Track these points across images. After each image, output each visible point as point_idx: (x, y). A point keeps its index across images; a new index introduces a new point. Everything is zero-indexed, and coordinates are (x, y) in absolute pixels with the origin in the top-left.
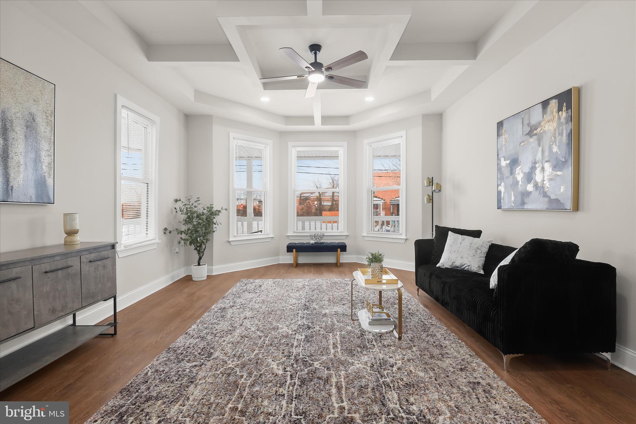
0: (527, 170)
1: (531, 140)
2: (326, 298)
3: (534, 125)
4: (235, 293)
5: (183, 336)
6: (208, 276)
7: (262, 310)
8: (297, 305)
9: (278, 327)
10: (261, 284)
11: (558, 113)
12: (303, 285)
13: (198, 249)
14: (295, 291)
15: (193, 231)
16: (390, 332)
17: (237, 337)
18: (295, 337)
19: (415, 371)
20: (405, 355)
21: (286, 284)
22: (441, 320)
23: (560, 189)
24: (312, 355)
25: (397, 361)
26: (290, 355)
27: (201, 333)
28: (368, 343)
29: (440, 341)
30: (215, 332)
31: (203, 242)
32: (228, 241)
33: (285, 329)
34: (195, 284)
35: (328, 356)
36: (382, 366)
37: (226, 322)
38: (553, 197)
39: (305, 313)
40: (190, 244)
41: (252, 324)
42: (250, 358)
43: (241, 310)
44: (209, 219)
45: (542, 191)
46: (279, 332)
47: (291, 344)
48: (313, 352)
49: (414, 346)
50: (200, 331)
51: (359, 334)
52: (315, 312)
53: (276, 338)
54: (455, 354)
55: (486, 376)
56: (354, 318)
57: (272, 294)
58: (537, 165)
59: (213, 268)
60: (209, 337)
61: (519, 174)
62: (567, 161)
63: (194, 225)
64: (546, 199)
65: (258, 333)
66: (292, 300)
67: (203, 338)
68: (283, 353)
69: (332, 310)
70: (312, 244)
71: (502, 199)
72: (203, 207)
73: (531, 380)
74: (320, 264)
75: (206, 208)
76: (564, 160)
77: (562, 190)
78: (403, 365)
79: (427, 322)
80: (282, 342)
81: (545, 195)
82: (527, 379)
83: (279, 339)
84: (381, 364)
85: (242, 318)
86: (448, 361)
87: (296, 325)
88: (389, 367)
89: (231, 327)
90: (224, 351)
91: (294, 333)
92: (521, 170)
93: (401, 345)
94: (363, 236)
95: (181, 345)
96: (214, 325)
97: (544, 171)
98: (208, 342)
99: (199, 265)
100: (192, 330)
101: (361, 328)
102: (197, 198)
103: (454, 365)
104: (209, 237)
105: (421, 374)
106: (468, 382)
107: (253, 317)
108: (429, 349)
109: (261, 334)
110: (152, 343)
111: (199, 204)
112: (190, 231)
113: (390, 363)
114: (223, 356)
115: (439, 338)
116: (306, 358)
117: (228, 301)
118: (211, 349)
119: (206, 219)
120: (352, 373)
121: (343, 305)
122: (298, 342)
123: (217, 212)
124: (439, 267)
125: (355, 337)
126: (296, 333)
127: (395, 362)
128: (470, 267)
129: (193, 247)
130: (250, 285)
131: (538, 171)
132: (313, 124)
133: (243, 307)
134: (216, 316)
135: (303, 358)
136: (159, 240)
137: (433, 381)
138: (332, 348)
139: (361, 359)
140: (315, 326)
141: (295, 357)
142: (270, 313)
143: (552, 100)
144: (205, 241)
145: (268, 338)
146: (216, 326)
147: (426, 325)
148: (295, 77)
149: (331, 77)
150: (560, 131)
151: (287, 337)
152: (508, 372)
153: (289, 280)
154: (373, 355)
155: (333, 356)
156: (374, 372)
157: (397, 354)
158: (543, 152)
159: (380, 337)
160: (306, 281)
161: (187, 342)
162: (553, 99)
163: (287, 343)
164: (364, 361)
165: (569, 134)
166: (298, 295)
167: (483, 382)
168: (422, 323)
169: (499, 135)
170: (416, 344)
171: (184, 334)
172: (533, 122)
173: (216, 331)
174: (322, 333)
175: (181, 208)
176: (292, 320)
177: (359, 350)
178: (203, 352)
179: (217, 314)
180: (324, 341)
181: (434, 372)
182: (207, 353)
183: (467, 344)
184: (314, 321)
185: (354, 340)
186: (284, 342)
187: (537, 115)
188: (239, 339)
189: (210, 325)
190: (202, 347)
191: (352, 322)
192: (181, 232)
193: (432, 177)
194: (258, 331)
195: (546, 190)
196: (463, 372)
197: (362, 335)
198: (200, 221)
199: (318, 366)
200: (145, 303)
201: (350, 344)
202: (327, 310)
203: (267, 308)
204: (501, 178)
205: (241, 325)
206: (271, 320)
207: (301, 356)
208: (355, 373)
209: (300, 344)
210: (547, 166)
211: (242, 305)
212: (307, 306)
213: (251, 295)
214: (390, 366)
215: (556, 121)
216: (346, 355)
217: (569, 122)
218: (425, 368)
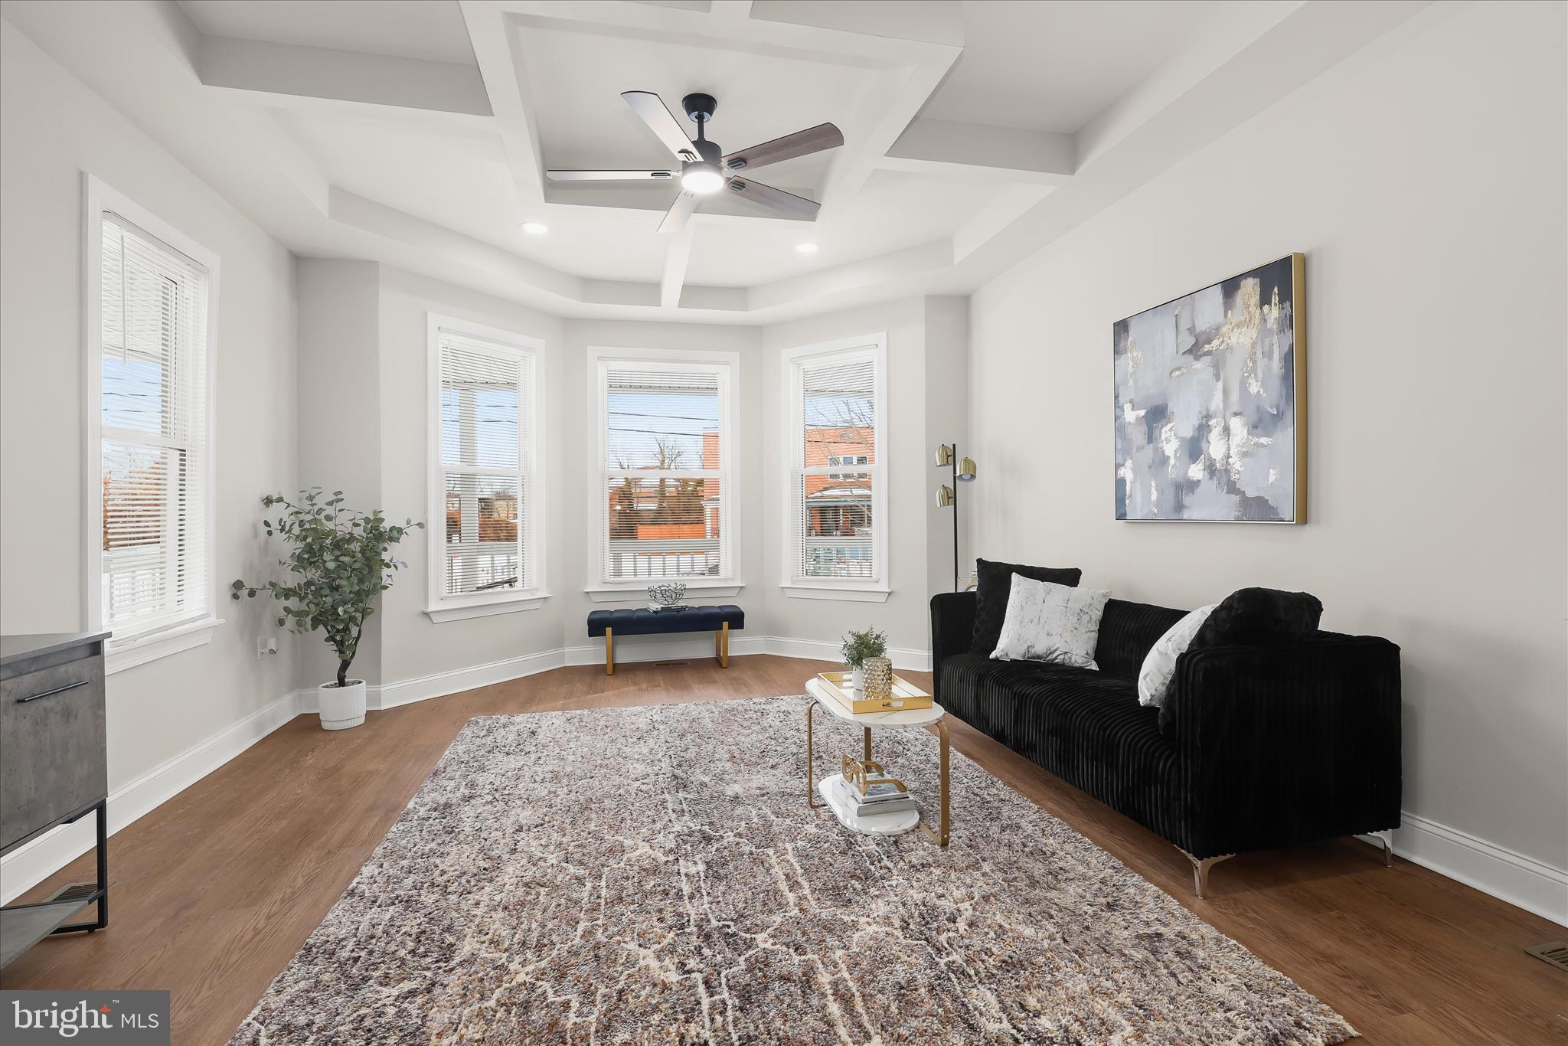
0: (1188, 432)
1: (1198, 365)
2: (722, 753)
3: (1204, 333)
4: (466, 758)
5: (343, 904)
6: (370, 714)
7: (559, 801)
8: (653, 778)
9: (622, 846)
10: (533, 727)
11: (1261, 308)
12: (650, 721)
13: (338, 638)
14: (635, 740)
15: (322, 588)
16: (913, 831)
17: (512, 888)
18: (679, 870)
19: (1010, 924)
20: (972, 886)
21: (602, 723)
22: (1016, 786)
23: (1268, 474)
24: (742, 916)
25: (959, 905)
26: (683, 924)
27: (396, 886)
28: (872, 864)
29: (1035, 841)
30: (441, 880)
31: (352, 619)
32: (425, 613)
33: (644, 849)
34: (335, 739)
35: (786, 911)
36: (928, 923)
37: (465, 846)
38: (1250, 493)
39: (683, 799)
40: (314, 627)
41: (543, 843)
42: (573, 946)
43: (500, 805)
44: (368, 554)
45: (1225, 479)
46: (629, 860)
47: (674, 891)
48: (741, 905)
49: (984, 860)
50: (394, 883)
51: (843, 844)
52: (706, 793)
53: (627, 878)
54: (1081, 869)
55: (1168, 916)
56: (813, 800)
57: (574, 754)
58: (1212, 422)
59: (382, 689)
60: (428, 898)
61: (1168, 441)
62: (1283, 414)
63: (326, 569)
64: (1236, 498)
65: (572, 869)
66: (635, 765)
67: (408, 903)
68: (661, 920)
69: (750, 785)
70: (654, 612)
71: (1127, 496)
72: (352, 520)
73: (1257, 913)
74: (673, 664)
75: (362, 523)
76: (1275, 413)
77: (1272, 478)
78: (978, 913)
79: (989, 794)
80: (648, 887)
81: (1232, 488)
82: (1250, 911)
83: (635, 880)
84: (924, 919)
85: (509, 831)
86: (1072, 889)
87: (671, 836)
88: (946, 922)
89: (484, 860)
90: (488, 933)
91: (671, 858)
92: (1173, 432)
93: (953, 861)
94: (782, 588)
95: (344, 931)
96: (432, 860)
97: (1229, 435)
98: (430, 913)
99: (342, 683)
100: (366, 881)
101: (840, 826)
102: (336, 494)
103: (1089, 896)
104: (370, 603)
105: (1029, 931)
106: (1137, 937)
107: (542, 825)
108: (1020, 864)
109: (581, 872)
110: (242, 937)
111: (340, 511)
112: (313, 588)
113: (945, 913)
114: (490, 950)
115: (1029, 832)
116: (729, 927)
117: (452, 783)
118: (447, 934)
119: (363, 551)
120: (863, 951)
121: (773, 767)
122: (692, 882)
123: (395, 534)
124: (996, 660)
125: (835, 851)
126: (677, 859)
127: (955, 906)
128: (1069, 655)
129: (322, 632)
130: (502, 732)
131: (1215, 436)
132: (657, 302)
133: (502, 797)
134: (429, 832)
135: (722, 928)
136: (218, 618)
137: (1059, 944)
138: (787, 890)
139: (871, 910)
140: (721, 832)
141: (700, 927)
142: (585, 808)
143: (1246, 278)
144: (359, 615)
145: (604, 879)
146: (438, 861)
147: (989, 802)
148: (647, 175)
149: (738, 185)
150: (1266, 349)
151: (655, 871)
152: (1205, 899)
153: (608, 710)
154: (896, 896)
155: (796, 911)
156: (915, 942)
157: (952, 887)
158: (1226, 393)
159: (897, 846)
160: (654, 711)
161: (360, 919)
162: (1250, 277)
163: (662, 888)
164: (880, 913)
165: (1286, 355)
166: (645, 751)
167: (1169, 933)
168: (978, 799)
169: (1117, 352)
170: (986, 854)
171: (344, 895)
172: (1203, 324)
173: (445, 877)
174: (747, 849)
175: (285, 522)
176: (654, 821)
177: (858, 886)
178: (424, 945)
179: (431, 825)
180: (759, 870)
181: (1053, 920)
182: (436, 949)
183: (1096, 842)
184: (716, 820)
185: (835, 861)
186: (654, 886)
187: (1210, 310)
188: (521, 892)
189: (419, 861)
190: (415, 930)
191: (813, 813)
192: (288, 593)
193: (954, 445)
194: (567, 863)
195: (1234, 477)
196: (1116, 913)
197: (850, 845)
198: (346, 559)
199: (768, 946)
200: (181, 811)
201: (828, 873)
202: (735, 785)
203: (573, 794)
204: (1123, 449)
205: (514, 851)
206: (596, 826)
207: (714, 923)
208: (871, 950)
209: (698, 889)
210: (1237, 425)
211: (496, 790)
212: (682, 779)
213: (514, 762)
214: (949, 920)
215: (1256, 325)
216: (829, 903)
217: (1286, 330)
218: (1030, 915)
